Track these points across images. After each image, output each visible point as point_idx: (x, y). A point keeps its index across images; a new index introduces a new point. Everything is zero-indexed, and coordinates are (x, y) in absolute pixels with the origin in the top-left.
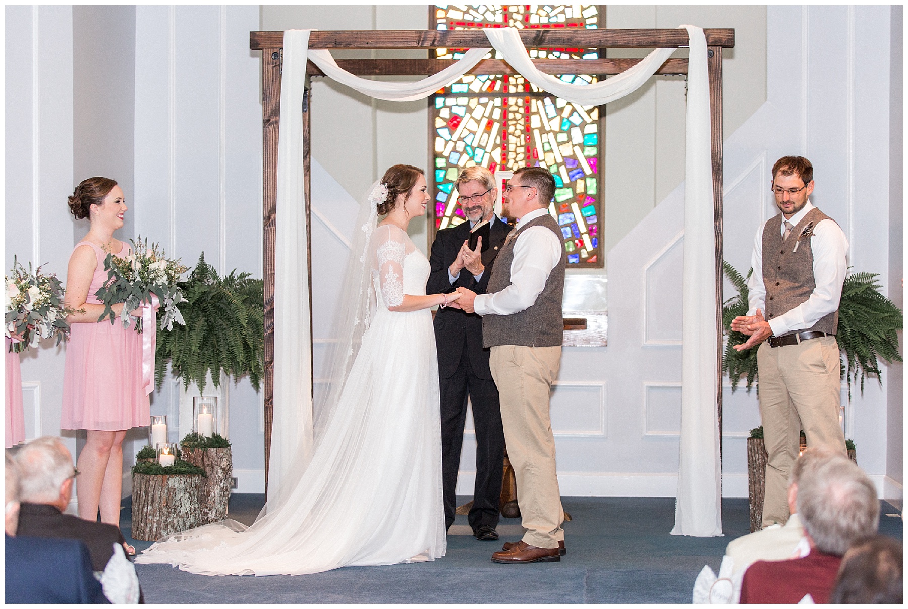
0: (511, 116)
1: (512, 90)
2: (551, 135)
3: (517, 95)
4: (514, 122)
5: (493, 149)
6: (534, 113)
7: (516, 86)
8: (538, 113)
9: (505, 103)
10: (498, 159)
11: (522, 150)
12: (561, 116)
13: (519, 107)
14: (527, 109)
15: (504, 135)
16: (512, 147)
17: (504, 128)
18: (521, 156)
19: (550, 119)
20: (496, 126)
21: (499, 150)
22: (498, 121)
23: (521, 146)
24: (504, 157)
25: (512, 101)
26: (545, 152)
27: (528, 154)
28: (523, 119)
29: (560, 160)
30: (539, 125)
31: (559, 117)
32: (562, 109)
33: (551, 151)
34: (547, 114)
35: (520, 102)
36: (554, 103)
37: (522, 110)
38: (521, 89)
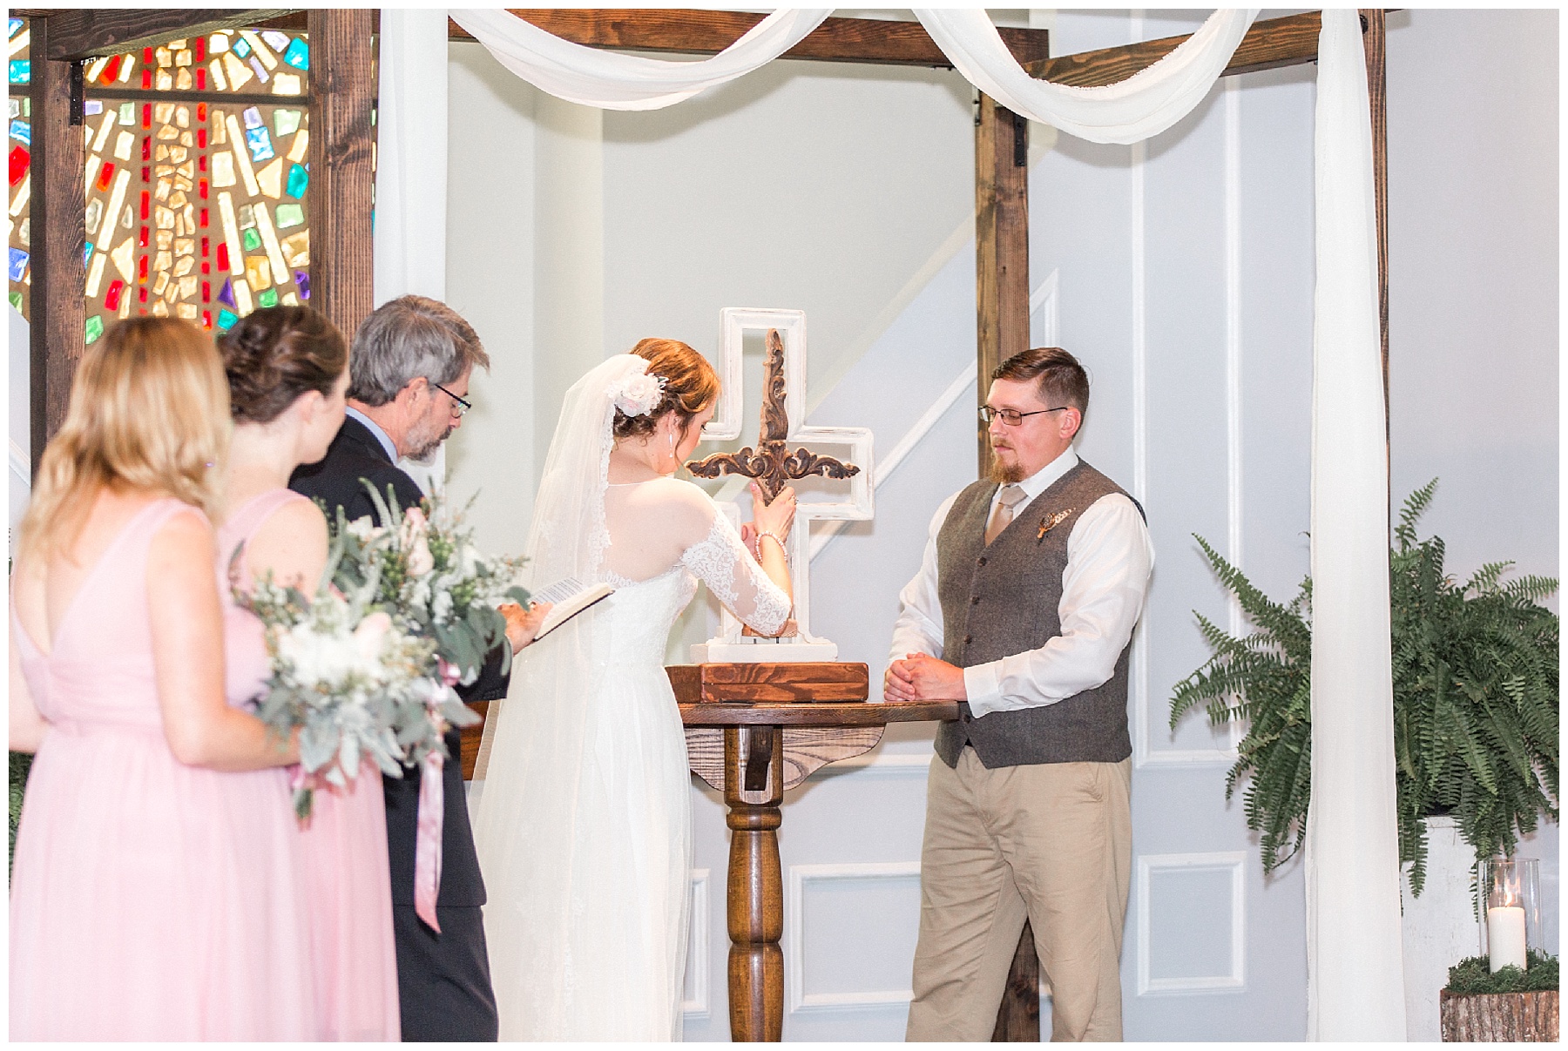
0: (161, 153)
1: (163, 82)
2: (261, 210)
3: (174, 96)
4: (169, 171)
5: (116, 242)
6: (219, 148)
7: (173, 70)
8: (228, 146)
9: (146, 117)
10: (128, 271)
11: (188, 247)
12: (285, 160)
13: (182, 130)
14: (202, 138)
15: (145, 207)
16: (162, 239)
17: (143, 187)
18: (185, 266)
19: (258, 167)
20: (123, 179)
21: (129, 247)
22: (127, 166)
23: (186, 236)
24: (144, 266)
25: (163, 111)
26: (246, 255)
27: (205, 260)
28: (191, 164)
29: (283, 277)
30: (232, 181)
31: (279, 162)
32: (289, 139)
33: (262, 252)
34: (251, 153)
35: (184, 114)
36: (269, 124)
37: (188, 139)
38: (185, 82)
